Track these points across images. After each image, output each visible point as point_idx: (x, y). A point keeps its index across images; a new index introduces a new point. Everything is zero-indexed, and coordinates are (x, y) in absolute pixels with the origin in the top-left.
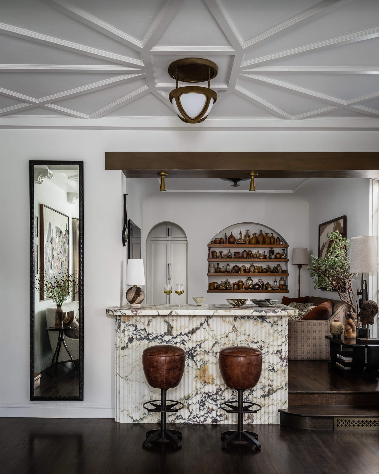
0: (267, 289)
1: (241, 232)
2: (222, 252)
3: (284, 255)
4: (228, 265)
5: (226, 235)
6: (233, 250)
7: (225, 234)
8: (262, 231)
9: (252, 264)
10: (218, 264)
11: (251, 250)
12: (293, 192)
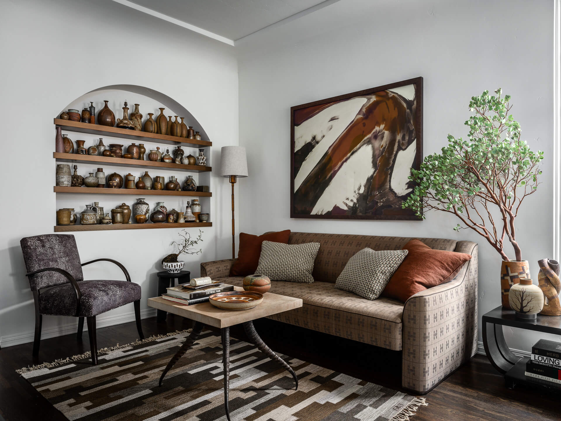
0: (176, 221)
1: (126, 104)
2: (84, 142)
3: (204, 160)
4: (100, 170)
5: (92, 105)
6: (108, 141)
7: (92, 103)
8: (164, 110)
9: (146, 172)
10: (75, 168)
11: (143, 145)
12: (233, 45)
